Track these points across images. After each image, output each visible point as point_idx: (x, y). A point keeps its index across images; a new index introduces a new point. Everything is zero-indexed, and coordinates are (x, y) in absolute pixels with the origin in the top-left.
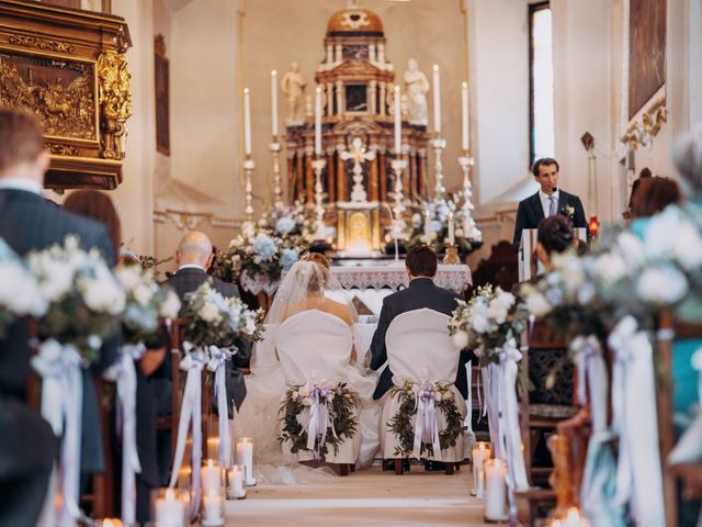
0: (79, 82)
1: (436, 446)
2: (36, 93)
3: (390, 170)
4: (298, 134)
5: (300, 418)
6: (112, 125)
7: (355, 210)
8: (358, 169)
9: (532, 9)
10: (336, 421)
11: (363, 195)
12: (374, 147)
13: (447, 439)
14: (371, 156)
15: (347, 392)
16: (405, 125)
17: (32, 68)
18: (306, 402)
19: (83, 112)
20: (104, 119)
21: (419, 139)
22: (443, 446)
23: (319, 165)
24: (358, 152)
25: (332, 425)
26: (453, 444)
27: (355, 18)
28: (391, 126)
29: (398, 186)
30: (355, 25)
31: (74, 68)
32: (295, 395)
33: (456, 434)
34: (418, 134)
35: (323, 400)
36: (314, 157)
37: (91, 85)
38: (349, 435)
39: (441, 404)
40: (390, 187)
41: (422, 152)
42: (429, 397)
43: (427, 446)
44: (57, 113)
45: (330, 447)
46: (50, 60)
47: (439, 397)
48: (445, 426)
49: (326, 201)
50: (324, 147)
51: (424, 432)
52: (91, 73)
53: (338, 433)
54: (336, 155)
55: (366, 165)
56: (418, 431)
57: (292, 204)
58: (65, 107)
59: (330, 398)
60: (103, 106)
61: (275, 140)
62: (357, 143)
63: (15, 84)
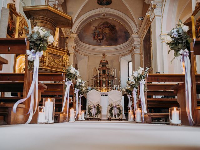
0: (61, 59)
1: (117, 116)
2: (54, 60)
3: (109, 82)
4: (95, 77)
5: (91, 111)
6: (65, 66)
7: (103, 88)
8: (104, 82)
9: (129, 62)
10: (97, 111)
11: (105, 86)
12: (106, 79)
13: (119, 115)
14: (106, 80)
15: (99, 106)
16: (111, 76)
17: (53, 56)
18: (92, 108)
19: (61, 64)
20: (64, 65)
21: (113, 78)
22: (118, 116)
23: (98, 81)
24: (104, 80)
25: (96, 112)
26: (120, 116)
27: (104, 61)
28: (109, 76)
29: (110, 85)
30: (104, 62)
31: (60, 57)
32: (90, 106)
33: (120, 114)
34: (113, 77)
35: (95, 107)
36: (98, 80)
37: (62, 59)
38: (100, 114)
39: (118, 108)
40: (109, 85)
41: (113, 80)
42: (116, 107)
43: (115, 116)
44: (57, 63)
45: (96, 116)
46: (56, 55)
47: (117, 107)
48: (118, 112)
49: (99, 87)
50: (99, 79)
51: (115, 113)
52: (63, 57)
53: (98, 113)
54: (101, 80)
55: (105, 81)
56: (114, 113)
57: (94, 87)
58: (58, 62)
59: (96, 107)
60: (64, 63)
61: (92, 78)
62: (104, 78)
63: (50, 58)
